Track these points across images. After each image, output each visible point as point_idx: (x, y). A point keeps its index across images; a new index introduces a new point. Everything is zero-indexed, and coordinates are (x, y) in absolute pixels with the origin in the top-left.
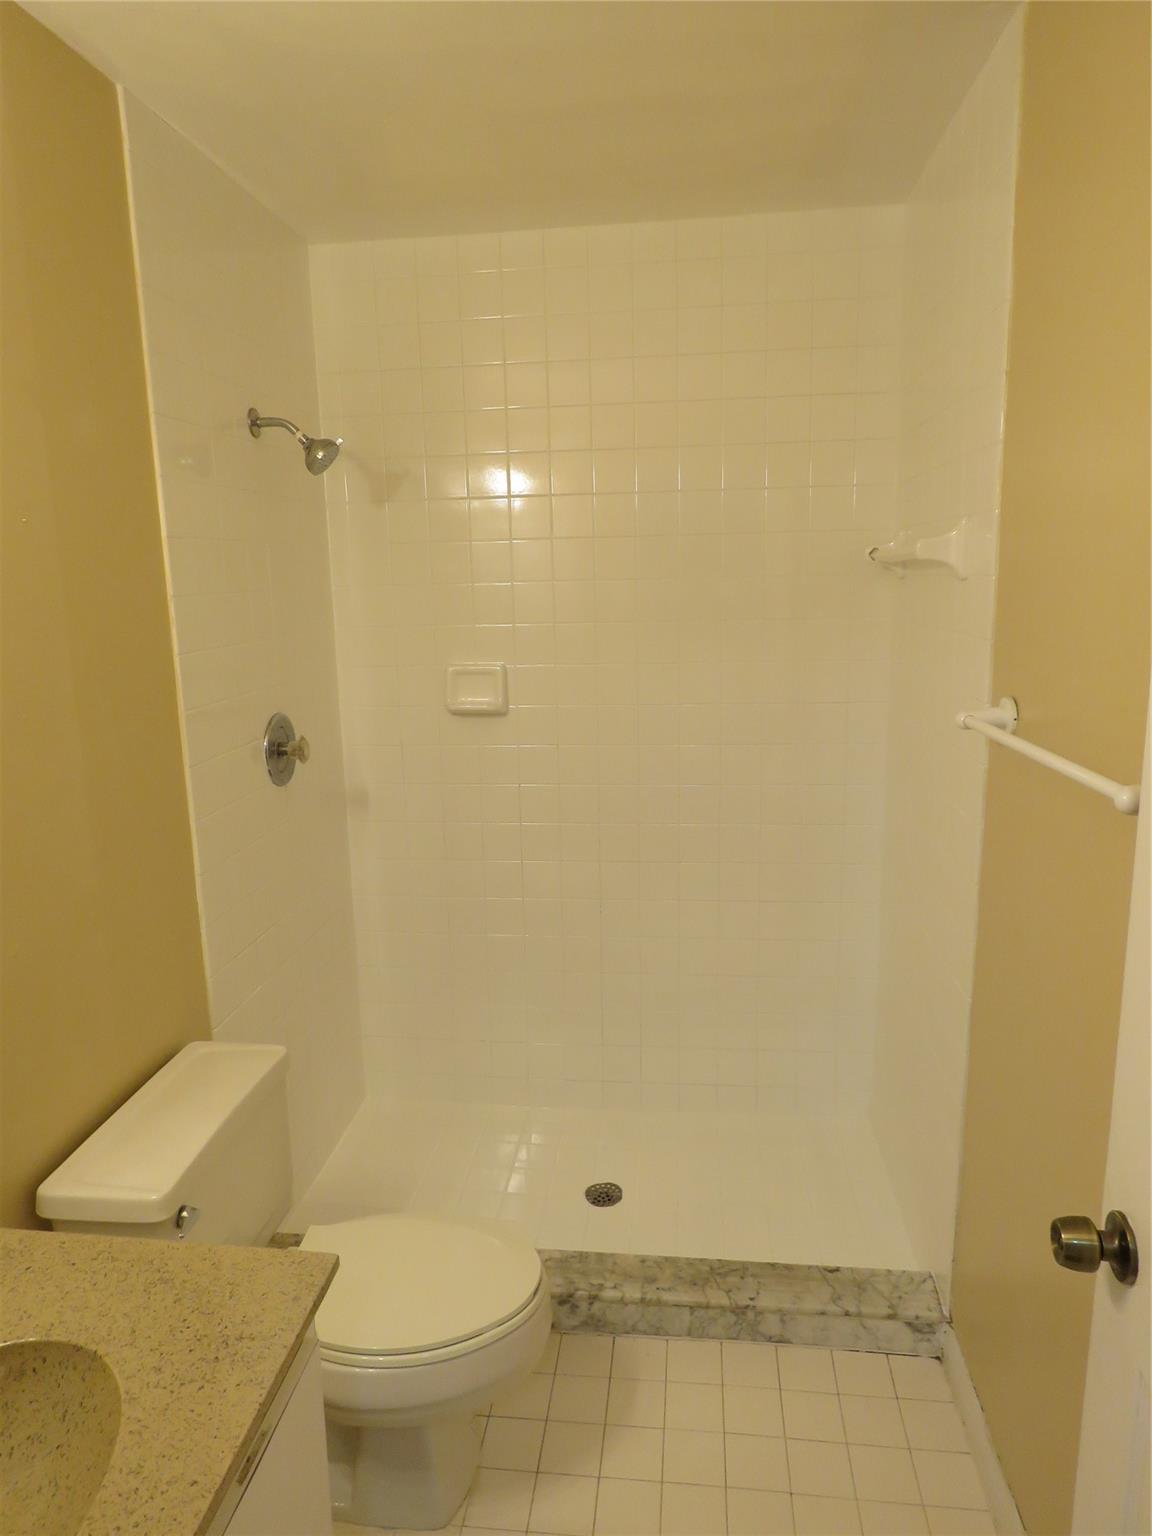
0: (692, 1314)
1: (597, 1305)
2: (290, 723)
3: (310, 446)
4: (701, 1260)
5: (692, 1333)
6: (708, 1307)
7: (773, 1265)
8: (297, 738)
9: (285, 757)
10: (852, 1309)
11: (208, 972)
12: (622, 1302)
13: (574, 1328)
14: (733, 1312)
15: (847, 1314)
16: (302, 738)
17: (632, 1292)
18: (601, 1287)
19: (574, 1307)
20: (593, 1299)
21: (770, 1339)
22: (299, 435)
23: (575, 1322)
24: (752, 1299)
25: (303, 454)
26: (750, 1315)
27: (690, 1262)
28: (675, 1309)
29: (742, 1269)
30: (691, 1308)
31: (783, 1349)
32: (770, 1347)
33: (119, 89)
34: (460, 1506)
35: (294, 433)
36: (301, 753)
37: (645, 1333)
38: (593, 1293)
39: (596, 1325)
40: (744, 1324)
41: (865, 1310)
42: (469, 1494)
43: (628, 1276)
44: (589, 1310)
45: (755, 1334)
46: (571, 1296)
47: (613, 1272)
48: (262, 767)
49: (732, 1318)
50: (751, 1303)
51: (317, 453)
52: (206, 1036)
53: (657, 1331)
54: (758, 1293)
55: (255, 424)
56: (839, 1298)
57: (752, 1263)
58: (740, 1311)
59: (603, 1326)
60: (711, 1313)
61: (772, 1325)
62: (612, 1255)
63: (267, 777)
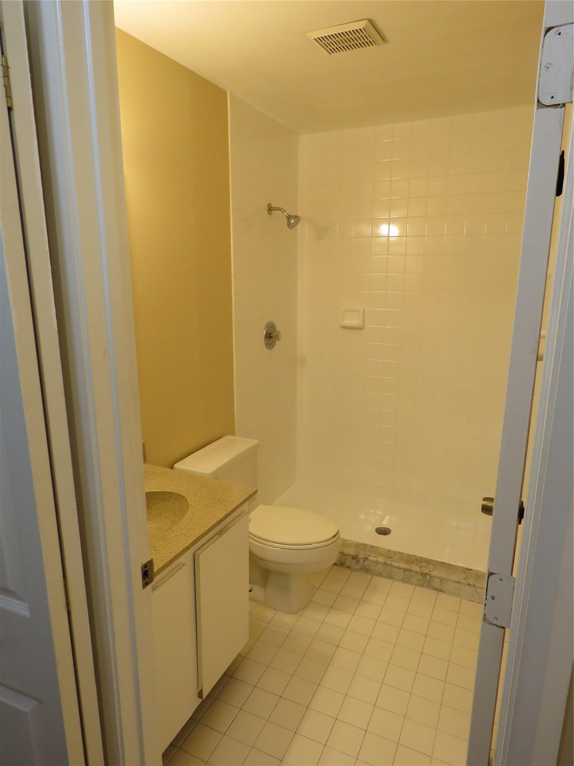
0: (404, 572)
1: (366, 562)
2: (275, 326)
3: (289, 218)
4: (413, 555)
5: (404, 580)
6: (410, 571)
7: (443, 563)
8: (277, 330)
9: (272, 339)
10: (472, 583)
11: (236, 413)
12: (376, 562)
13: (357, 570)
14: (421, 575)
15: (469, 585)
16: (279, 332)
17: (381, 560)
18: (369, 555)
19: (358, 561)
20: (366, 559)
21: (436, 589)
22: (285, 214)
23: (358, 567)
24: (429, 571)
25: (287, 221)
26: (428, 577)
27: (408, 555)
28: (397, 569)
29: (429, 562)
30: (404, 570)
31: (440, 594)
32: (436, 592)
33: (228, 93)
34: (301, 610)
35: (284, 213)
36: (277, 337)
37: (385, 577)
38: (365, 557)
39: (366, 570)
40: (425, 581)
41: (477, 584)
42: (305, 608)
43: (381, 554)
44: (364, 563)
45: (430, 586)
46: (357, 556)
47: (375, 552)
48: (262, 341)
49: (421, 577)
50: (429, 573)
51: (292, 220)
52: (233, 434)
53: (390, 577)
54: (433, 570)
55: (270, 209)
56: (468, 579)
57: (433, 560)
58: (424, 575)
59: (368, 571)
60: (412, 573)
61: (436, 583)
62: (377, 547)
63: (264, 345)
